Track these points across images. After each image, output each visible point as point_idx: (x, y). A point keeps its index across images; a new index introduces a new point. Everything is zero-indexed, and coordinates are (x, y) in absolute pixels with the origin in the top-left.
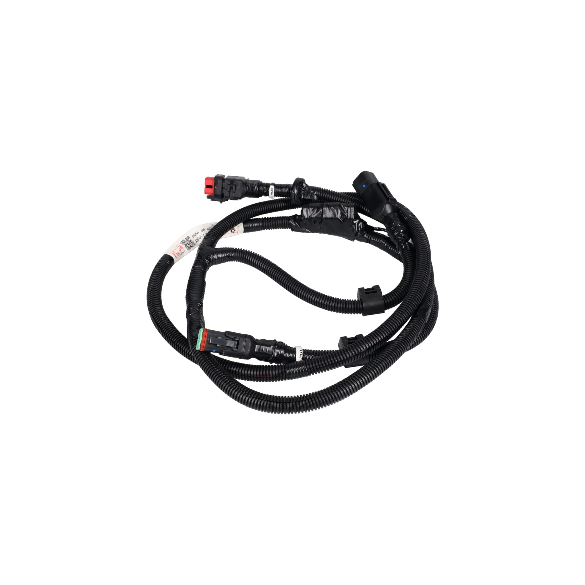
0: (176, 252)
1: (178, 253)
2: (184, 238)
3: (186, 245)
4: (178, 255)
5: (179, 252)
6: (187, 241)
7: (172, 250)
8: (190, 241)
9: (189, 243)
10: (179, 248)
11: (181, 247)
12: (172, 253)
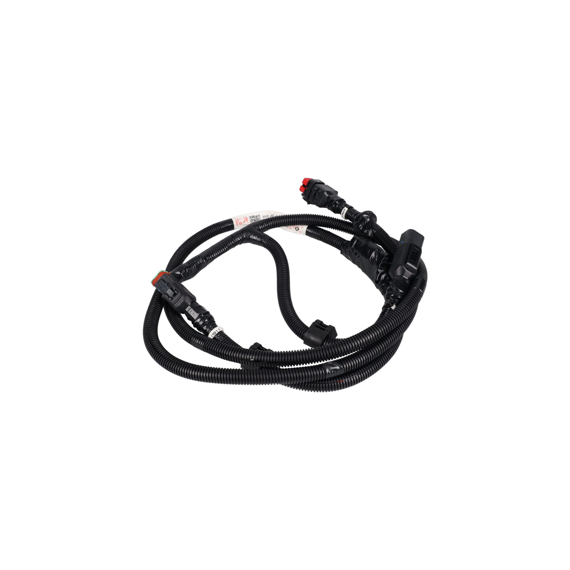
0: (240, 221)
1: (241, 223)
2: (255, 215)
3: (252, 220)
4: (240, 224)
5: (243, 222)
6: (256, 218)
7: (238, 218)
8: (258, 219)
9: (256, 220)
10: (245, 220)
11: (247, 219)
12: (236, 221)
